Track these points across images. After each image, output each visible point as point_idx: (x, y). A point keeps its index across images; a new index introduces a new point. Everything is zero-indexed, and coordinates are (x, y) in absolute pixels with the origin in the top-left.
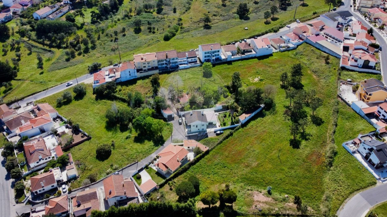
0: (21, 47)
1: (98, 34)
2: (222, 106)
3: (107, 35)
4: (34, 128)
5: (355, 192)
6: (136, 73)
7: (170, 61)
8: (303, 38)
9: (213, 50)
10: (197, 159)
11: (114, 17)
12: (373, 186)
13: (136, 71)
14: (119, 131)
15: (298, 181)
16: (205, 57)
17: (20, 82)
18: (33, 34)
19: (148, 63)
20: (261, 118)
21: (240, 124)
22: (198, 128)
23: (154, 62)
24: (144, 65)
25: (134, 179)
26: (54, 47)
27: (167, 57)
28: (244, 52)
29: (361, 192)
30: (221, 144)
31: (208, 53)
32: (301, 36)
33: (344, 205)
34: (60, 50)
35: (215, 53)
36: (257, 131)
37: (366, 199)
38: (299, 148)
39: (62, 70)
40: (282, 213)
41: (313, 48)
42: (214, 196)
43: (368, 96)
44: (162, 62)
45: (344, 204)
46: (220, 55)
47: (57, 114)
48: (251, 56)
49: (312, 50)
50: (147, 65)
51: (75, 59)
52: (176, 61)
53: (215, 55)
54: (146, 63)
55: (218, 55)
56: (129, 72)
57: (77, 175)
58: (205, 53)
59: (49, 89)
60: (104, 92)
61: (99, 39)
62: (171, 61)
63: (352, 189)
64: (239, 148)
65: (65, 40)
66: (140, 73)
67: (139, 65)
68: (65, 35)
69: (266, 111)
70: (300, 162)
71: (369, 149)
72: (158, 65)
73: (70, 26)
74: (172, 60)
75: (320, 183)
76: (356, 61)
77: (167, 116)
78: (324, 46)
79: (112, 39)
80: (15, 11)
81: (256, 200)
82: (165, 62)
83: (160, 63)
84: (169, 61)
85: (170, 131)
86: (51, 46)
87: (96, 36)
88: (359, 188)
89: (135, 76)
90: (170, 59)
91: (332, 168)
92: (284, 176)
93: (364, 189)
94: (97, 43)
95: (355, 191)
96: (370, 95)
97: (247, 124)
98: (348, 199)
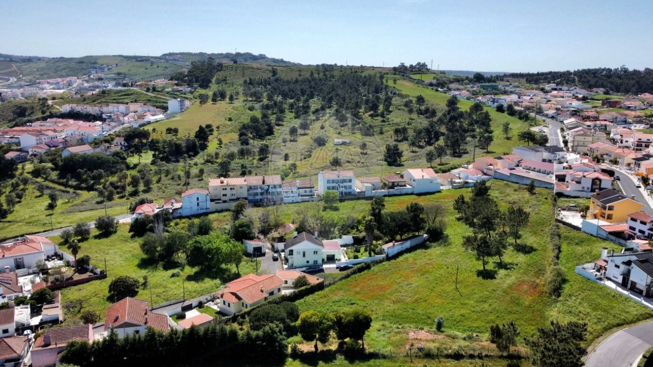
0: (27, 189)
1: (159, 176)
2: (353, 237)
3: (172, 178)
4: (6, 256)
5: (615, 329)
6: (209, 202)
7: (268, 189)
8: (489, 172)
9: (341, 178)
10: (300, 292)
11: (189, 161)
12: (648, 320)
13: (208, 198)
14: (162, 269)
15: (498, 317)
16: (329, 188)
17: (7, 224)
18: (54, 175)
19: (231, 189)
20: (424, 250)
21: (384, 256)
22: (307, 258)
23: (241, 188)
24: (224, 192)
25: (173, 319)
26: (82, 189)
27: (264, 183)
28: (393, 186)
29: (627, 328)
30: (349, 279)
31: (333, 181)
32: (485, 171)
33: (596, 346)
34: (91, 192)
35: (345, 184)
36: (416, 264)
37: (639, 338)
38: (495, 278)
39: (84, 213)
40: (466, 353)
41: (505, 182)
42: (324, 317)
43: (607, 212)
44: (255, 191)
45: (596, 344)
46: (353, 188)
47: (55, 249)
48: (404, 192)
49: (505, 184)
50: (228, 192)
51: (112, 202)
52: (279, 190)
53: (345, 187)
54: (228, 188)
55: (350, 187)
56: (198, 199)
57: (61, 318)
58: (328, 182)
59: (55, 231)
60: (147, 225)
61: (158, 181)
62: (270, 190)
63: (606, 323)
64: (381, 283)
65: (103, 181)
66: (216, 203)
67: (216, 192)
68: (104, 173)
69: (431, 242)
70: (498, 294)
71: (623, 263)
72: (249, 194)
73: (114, 163)
74: (272, 188)
75: (541, 317)
76: (579, 182)
77: (252, 249)
78: (523, 177)
79: (179, 182)
80: (35, 153)
81: (413, 337)
82: (259, 191)
83: (251, 192)
84: (267, 191)
85: (254, 269)
86: (77, 188)
87: (155, 179)
88: (623, 323)
89: (206, 209)
90: (269, 186)
91: (561, 298)
92: (469, 312)
93: (633, 325)
94: (154, 186)
95: (614, 326)
96: (611, 208)
97: (398, 257)
98: (601, 338)
